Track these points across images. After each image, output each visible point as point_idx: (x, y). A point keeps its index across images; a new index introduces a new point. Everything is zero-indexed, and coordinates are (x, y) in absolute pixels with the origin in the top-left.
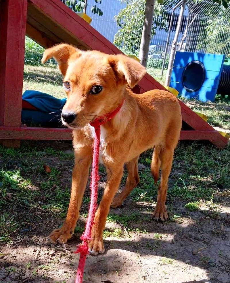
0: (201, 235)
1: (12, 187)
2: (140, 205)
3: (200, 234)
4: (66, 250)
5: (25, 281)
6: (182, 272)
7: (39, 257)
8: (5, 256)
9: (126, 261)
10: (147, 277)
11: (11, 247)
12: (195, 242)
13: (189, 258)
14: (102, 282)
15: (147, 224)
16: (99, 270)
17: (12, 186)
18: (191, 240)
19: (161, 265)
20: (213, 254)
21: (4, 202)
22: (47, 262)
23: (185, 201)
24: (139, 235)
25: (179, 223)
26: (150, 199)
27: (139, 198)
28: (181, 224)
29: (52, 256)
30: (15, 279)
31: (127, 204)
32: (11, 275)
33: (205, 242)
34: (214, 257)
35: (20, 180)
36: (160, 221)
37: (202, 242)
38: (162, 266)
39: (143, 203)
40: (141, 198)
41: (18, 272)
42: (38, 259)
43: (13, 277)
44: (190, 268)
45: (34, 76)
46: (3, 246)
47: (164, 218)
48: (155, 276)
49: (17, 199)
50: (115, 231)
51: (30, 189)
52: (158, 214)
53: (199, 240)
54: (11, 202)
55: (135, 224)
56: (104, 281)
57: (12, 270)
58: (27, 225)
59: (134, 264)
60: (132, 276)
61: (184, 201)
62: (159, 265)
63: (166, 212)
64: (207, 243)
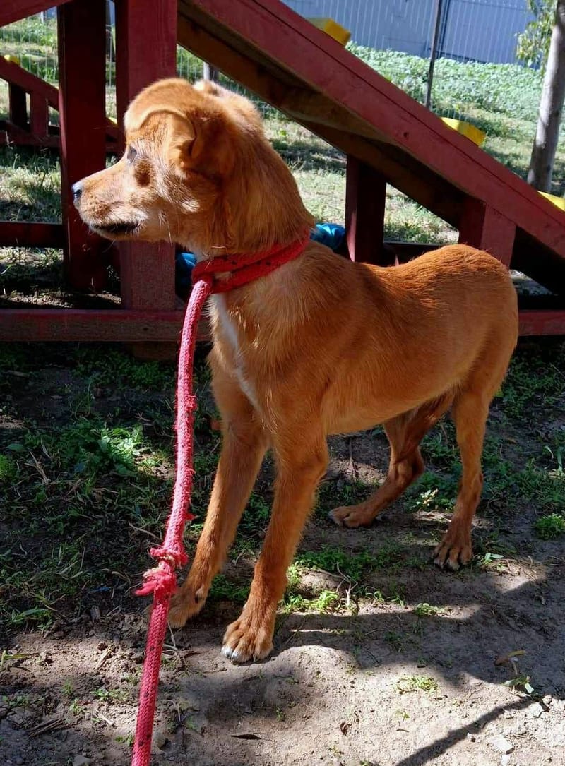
0: (541, 610)
1: (117, 469)
2: (423, 519)
3: (539, 607)
4: (176, 649)
5: (43, 730)
6: (450, 712)
7: (108, 663)
8: (27, 659)
9: (314, 681)
10: (355, 725)
11: (49, 634)
12: (517, 629)
13: (483, 674)
14: (232, 736)
15: (412, 575)
16: (240, 703)
17: (118, 467)
18: (508, 624)
19: (401, 693)
20: (550, 666)
21: (80, 512)
22: (119, 679)
23: (542, 509)
24: (380, 607)
25: (496, 573)
26: (450, 504)
27: (418, 503)
28: (499, 577)
29: (137, 663)
30: (22, 724)
31: (390, 516)
32: (15, 713)
33: (542, 631)
34: (551, 672)
35: (142, 450)
36: (447, 569)
37: (534, 629)
38: (404, 696)
39: (431, 515)
40: (425, 502)
41: (35, 706)
42: (102, 669)
43: (16, 721)
44: (473, 703)
45: (306, 151)
46: (33, 633)
47: (459, 561)
48: (375, 723)
49: (115, 503)
50: (320, 598)
51: (161, 473)
52: (445, 551)
53: (530, 623)
54: (97, 512)
55: (382, 576)
56: (238, 734)
57: (20, 702)
58: (109, 575)
59: (332, 689)
60: (316, 722)
61: (538, 509)
62: (398, 691)
63: (468, 545)
64: (545, 632)
